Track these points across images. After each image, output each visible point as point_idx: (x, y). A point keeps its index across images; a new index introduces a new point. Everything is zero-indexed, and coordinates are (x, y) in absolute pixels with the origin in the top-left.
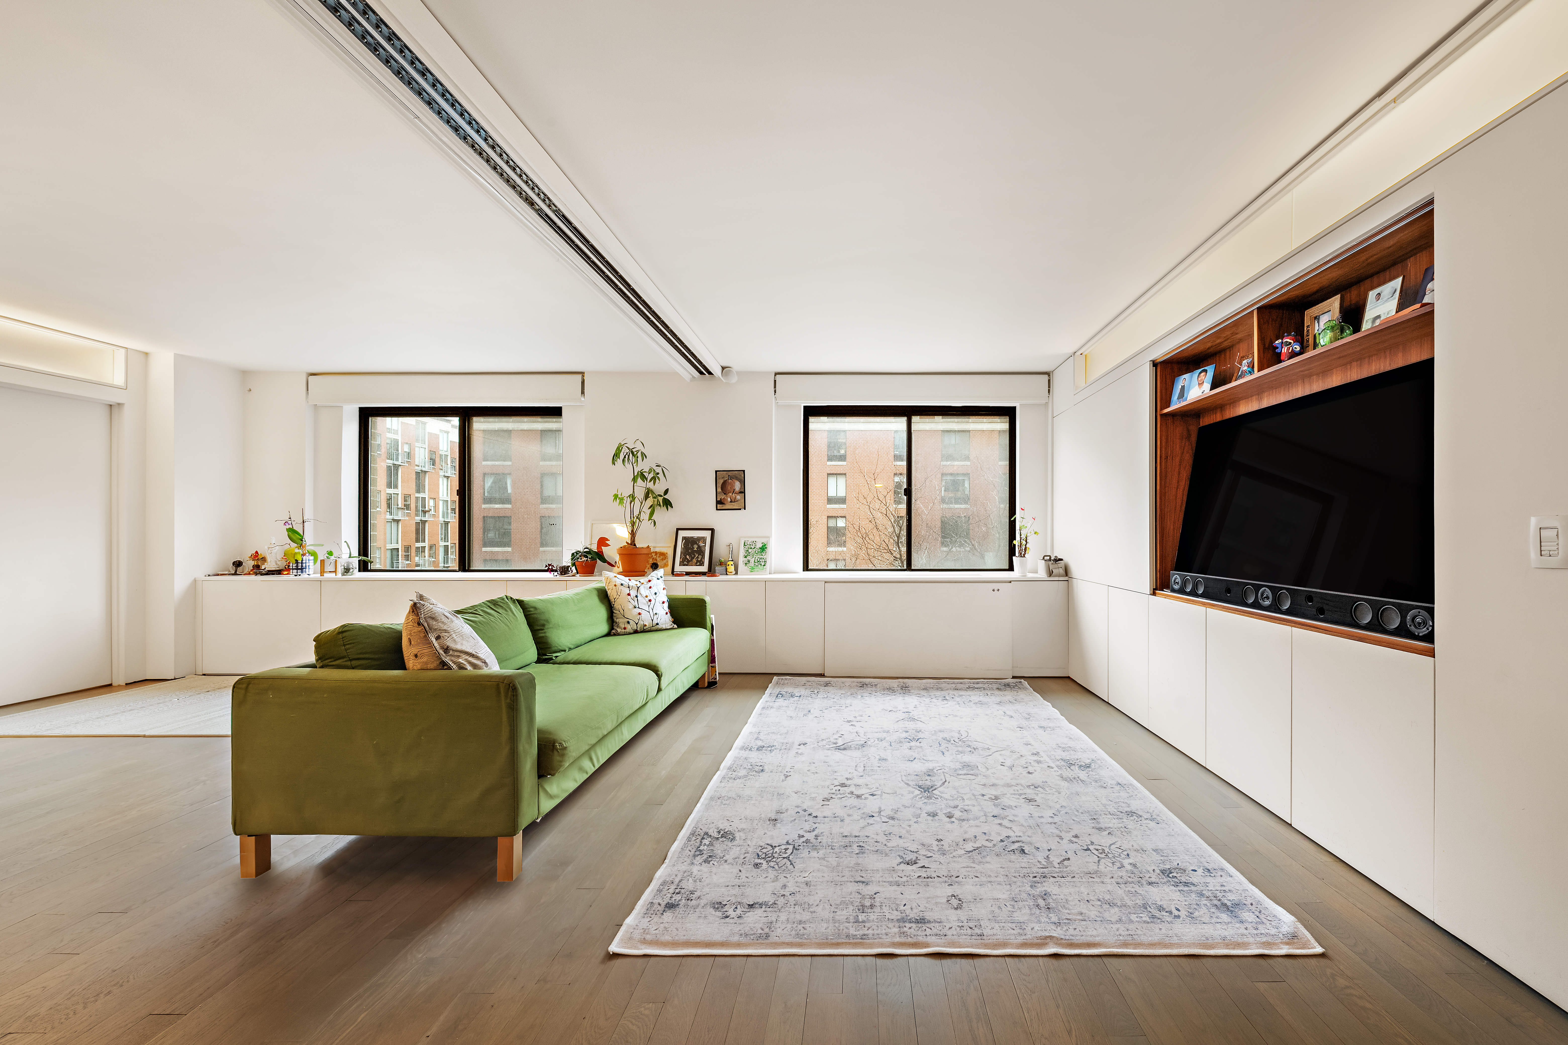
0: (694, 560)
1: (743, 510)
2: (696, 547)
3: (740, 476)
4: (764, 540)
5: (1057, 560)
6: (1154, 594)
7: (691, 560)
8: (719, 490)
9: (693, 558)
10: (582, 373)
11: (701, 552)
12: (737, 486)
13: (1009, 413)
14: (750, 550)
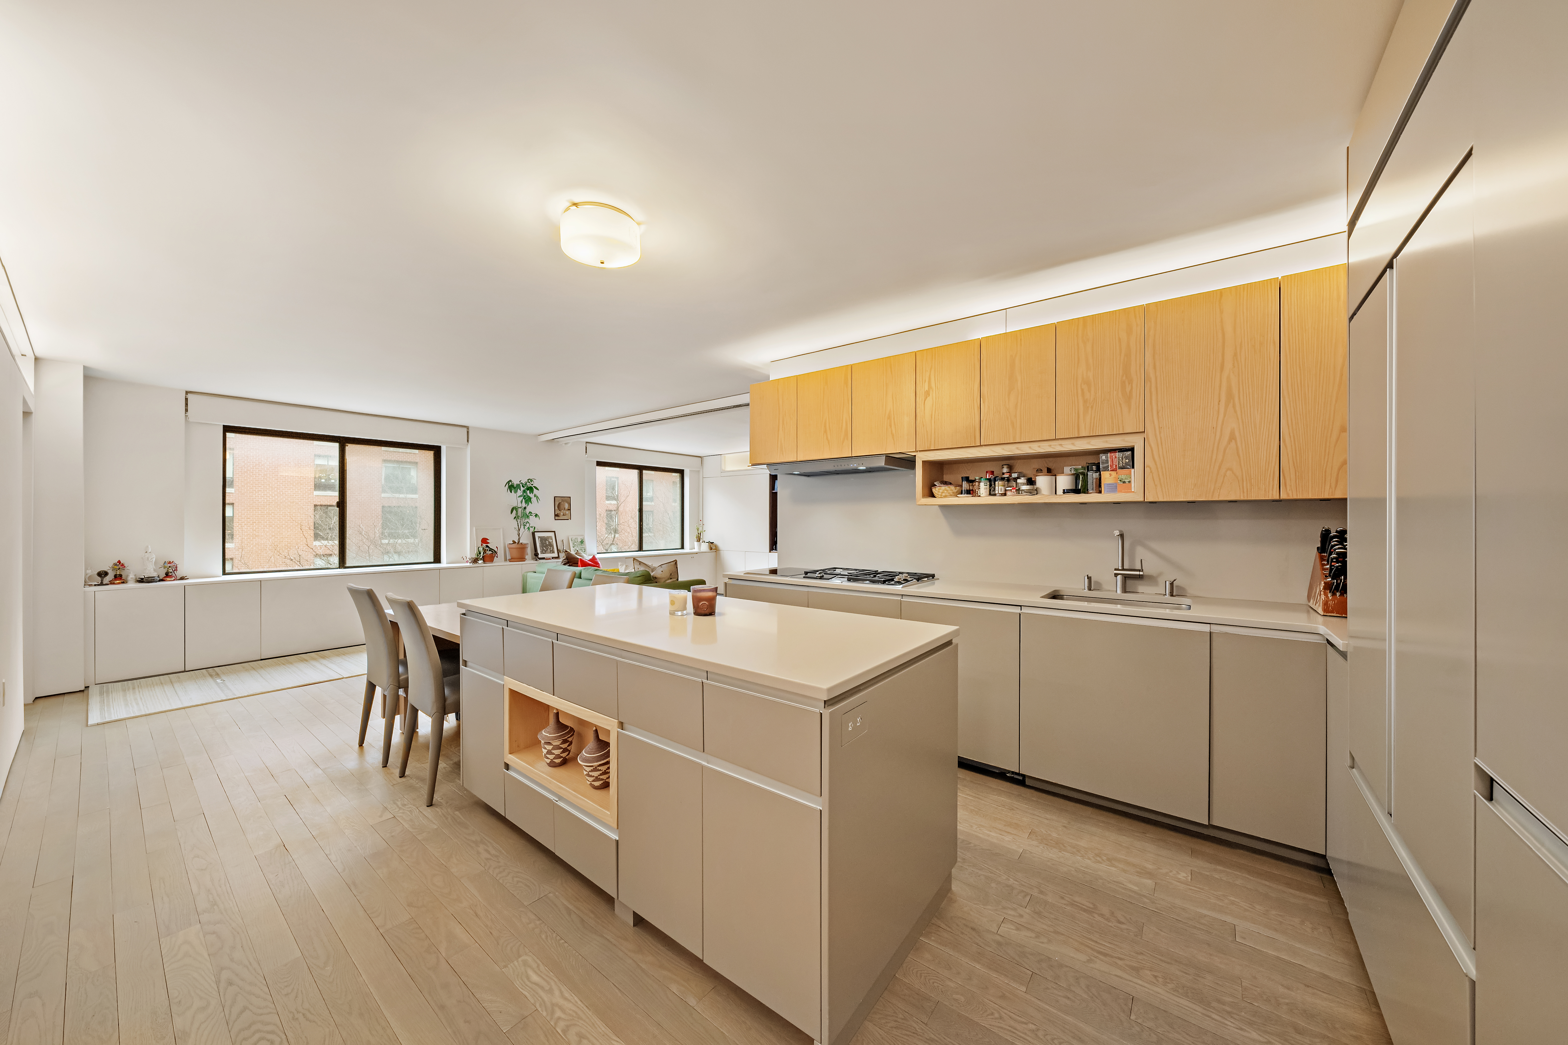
0: (549, 550)
1: (569, 520)
2: (547, 542)
3: (568, 500)
4: (582, 537)
5: (712, 543)
6: (770, 552)
7: (547, 550)
8: (556, 508)
9: (547, 549)
10: (468, 428)
11: (551, 545)
12: (566, 506)
13: (681, 472)
14: (575, 543)
